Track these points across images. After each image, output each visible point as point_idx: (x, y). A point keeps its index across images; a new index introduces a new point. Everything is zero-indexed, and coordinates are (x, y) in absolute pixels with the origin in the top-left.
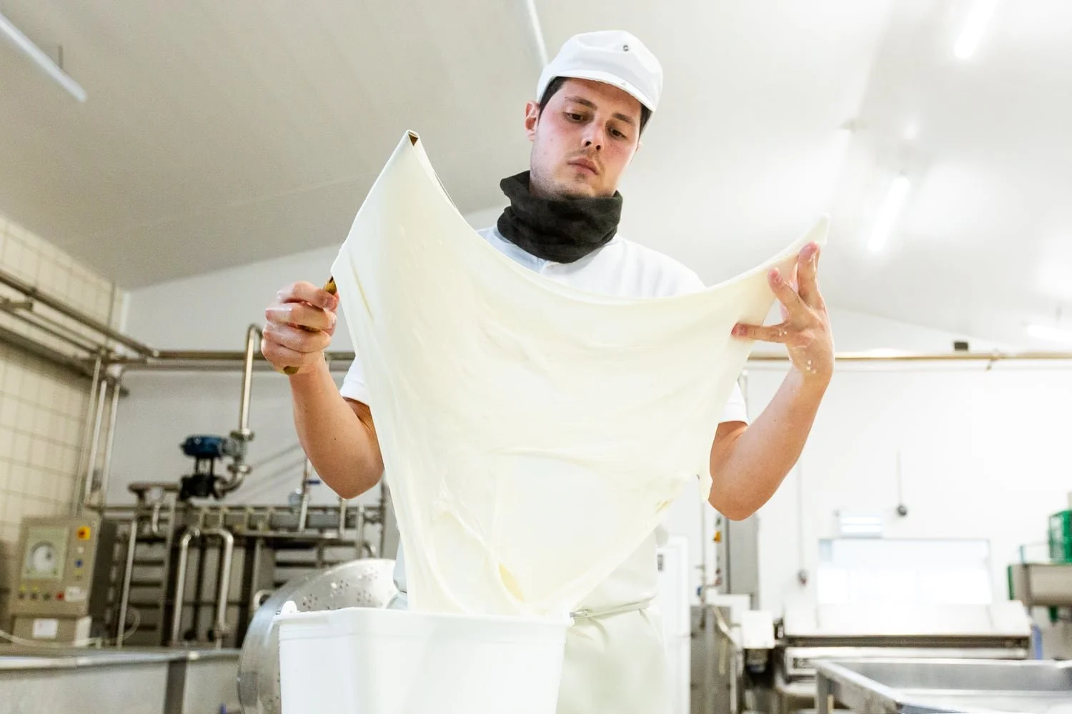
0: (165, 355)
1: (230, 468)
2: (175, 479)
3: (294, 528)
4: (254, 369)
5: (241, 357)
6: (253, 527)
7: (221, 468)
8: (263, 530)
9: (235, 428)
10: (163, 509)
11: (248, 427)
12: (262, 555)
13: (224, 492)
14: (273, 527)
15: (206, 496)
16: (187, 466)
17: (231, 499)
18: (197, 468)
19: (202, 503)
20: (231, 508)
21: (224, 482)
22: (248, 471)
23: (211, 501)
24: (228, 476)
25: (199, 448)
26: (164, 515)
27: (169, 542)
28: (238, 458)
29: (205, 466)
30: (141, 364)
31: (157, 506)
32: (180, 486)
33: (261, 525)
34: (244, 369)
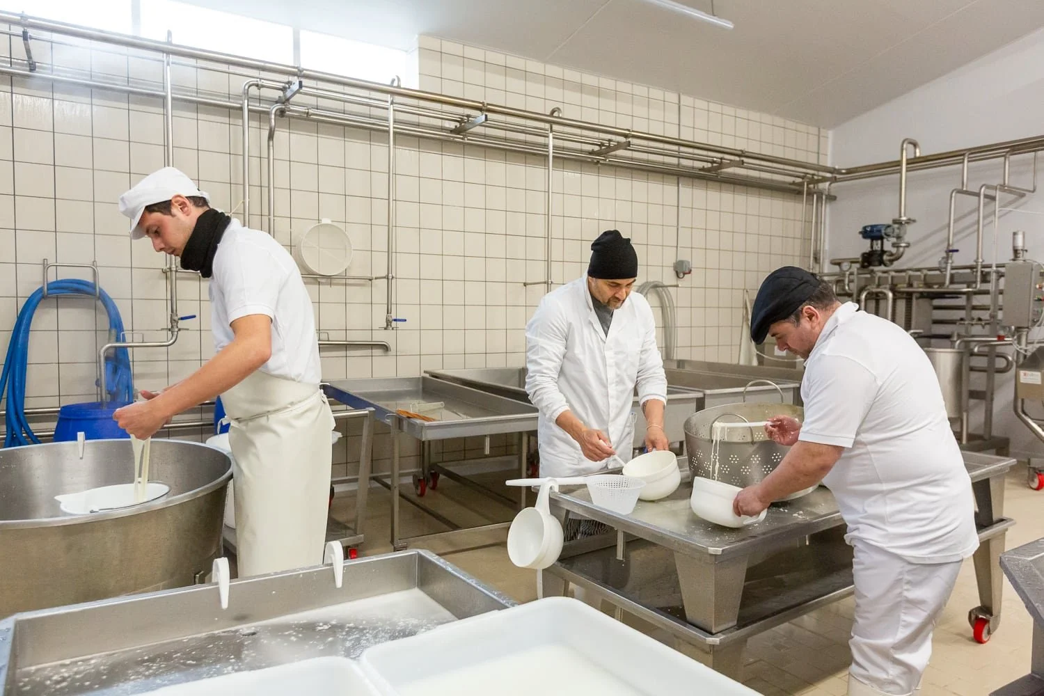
0: (849, 171)
1: (894, 245)
2: (857, 255)
3: (942, 284)
4: (907, 171)
5: (899, 163)
6: (910, 285)
7: (888, 246)
8: (918, 287)
9: (896, 217)
10: (851, 274)
11: (905, 216)
12: (917, 304)
13: (892, 261)
14: (928, 285)
15: (880, 265)
16: (865, 246)
17: (897, 265)
18: (872, 247)
19: (878, 269)
20: (897, 271)
21: (892, 255)
22: (908, 246)
23: (883, 268)
24: (894, 250)
25: (872, 233)
26: (852, 277)
27: (855, 296)
28: (899, 237)
29: (877, 244)
30: (835, 180)
31: (848, 273)
32: (860, 260)
33: (915, 284)
34: (900, 172)
